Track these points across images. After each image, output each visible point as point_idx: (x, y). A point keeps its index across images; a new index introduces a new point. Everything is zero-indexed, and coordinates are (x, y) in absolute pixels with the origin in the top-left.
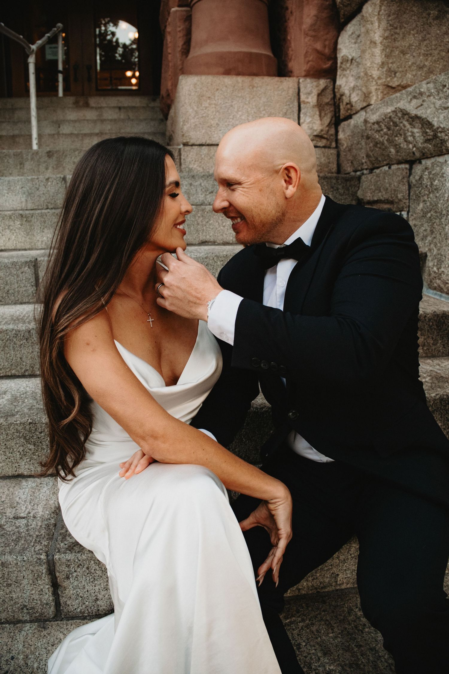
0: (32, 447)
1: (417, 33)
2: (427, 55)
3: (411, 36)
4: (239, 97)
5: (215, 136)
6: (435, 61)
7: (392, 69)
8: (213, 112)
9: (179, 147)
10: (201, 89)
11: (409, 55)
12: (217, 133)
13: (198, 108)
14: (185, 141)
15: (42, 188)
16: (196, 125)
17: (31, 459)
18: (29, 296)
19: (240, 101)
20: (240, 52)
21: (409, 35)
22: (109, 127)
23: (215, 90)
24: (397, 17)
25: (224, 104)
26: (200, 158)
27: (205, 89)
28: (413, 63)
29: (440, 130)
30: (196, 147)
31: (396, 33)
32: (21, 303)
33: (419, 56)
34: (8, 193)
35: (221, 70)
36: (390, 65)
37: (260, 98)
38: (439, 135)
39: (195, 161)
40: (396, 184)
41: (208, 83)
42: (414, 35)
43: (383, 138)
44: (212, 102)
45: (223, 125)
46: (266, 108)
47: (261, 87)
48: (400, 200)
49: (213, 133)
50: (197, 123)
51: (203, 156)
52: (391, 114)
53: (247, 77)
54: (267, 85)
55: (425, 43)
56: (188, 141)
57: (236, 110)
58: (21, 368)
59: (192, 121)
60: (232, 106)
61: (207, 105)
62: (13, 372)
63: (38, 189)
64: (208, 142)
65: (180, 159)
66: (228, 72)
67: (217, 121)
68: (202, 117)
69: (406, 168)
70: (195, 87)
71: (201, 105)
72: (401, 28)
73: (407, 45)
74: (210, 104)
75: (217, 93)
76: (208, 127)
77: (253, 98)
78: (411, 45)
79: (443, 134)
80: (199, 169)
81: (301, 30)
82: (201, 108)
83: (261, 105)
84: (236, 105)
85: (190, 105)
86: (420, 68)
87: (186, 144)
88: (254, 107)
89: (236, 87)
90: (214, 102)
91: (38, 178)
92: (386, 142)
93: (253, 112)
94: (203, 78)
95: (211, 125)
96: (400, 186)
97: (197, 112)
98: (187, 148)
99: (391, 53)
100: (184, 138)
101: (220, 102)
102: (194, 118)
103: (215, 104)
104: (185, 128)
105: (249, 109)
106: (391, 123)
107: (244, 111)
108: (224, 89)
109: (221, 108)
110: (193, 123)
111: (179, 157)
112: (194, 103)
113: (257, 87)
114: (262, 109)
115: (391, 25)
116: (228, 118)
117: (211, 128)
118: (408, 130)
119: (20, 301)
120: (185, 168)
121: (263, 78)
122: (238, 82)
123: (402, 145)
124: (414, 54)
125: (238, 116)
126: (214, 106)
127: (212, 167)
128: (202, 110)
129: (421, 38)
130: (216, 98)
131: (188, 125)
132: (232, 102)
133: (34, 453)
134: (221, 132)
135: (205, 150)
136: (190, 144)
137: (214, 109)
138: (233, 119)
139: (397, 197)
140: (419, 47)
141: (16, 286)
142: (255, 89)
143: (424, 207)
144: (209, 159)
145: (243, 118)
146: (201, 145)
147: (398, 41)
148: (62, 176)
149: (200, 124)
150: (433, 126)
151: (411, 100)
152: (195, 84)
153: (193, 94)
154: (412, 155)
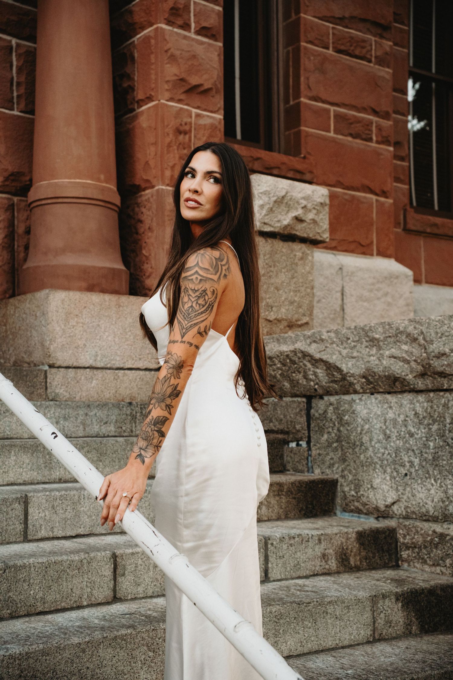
0: (151, 654)
1: (287, 272)
2: (296, 291)
3: (283, 274)
4: (106, 316)
5: (82, 357)
6: (302, 297)
7: (269, 304)
8: (80, 331)
9: (45, 369)
10: (69, 305)
11: (282, 291)
12: (84, 355)
13: (65, 326)
14: (51, 362)
16: (63, 345)
17: (149, 666)
19: (107, 321)
20: (105, 268)
21: (281, 272)
23: (83, 307)
24: (270, 257)
25: (91, 323)
26: (67, 382)
27: (73, 306)
28: (286, 299)
29: (349, 375)
30: (63, 369)
31: (271, 271)
32: (9, 543)
33: (290, 292)
35: (84, 284)
36: (268, 300)
37: (126, 318)
38: (348, 378)
39: (62, 385)
40: (292, 416)
41: (76, 300)
42: (284, 273)
43: (275, 372)
44: (79, 321)
45: (90, 345)
46: (131, 329)
47: (127, 307)
48: (299, 431)
49: (80, 355)
50: (64, 343)
51: (70, 380)
52: (289, 353)
53: (113, 295)
54: (133, 305)
55: (295, 280)
56: (55, 362)
57: (103, 330)
58: (70, 600)
59: (59, 340)
60: (99, 325)
61: (75, 324)
62: (63, 604)
64: (75, 364)
65: (46, 382)
66: (91, 289)
67: (84, 342)
68: (70, 337)
69: (303, 402)
70: (62, 303)
71: (69, 324)
72: (274, 267)
73: (280, 282)
74: (77, 323)
75: (85, 312)
76: (75, 347)
77: (119, 318)
78: (283, 282)
79: (352, 379)
80: (65, 394)
81: (163, 249)
82: (69, 327)
83: (126, 326)
84: (103, 325)
85: (58, 322)
86: (292, 303)
87: (51, 366)
88: (120, 327)
89: (103, 306)
90: (82, 320)
92: (279, 376)
93: (119, 333)
94: (71, 293)
95: (78, 346)
96: (298, 417)
97: (64, 331)
98: (54, 370)
99: (268, 289)
100: (51, 359)
101: (87, 320)
102: (61, 337)
103: (82, 323)
104: (52, 347)
105: (116, 330)
106: (288, 361)
107: (111, 332)
108: (92, 307)
109: (88, 327)
110: (60, 342)
111: (44, 380)
112: (62, 320)
113: (123, 307)
114: (127, 330)
115: (267, 264)
116: (95, 339)
117: (78, 349)
118: (309, 369)
119: (7, 540)
120: (51, 393)
121: (129, 298)
122: (105, 301)
123: (300, 381)
124: (286, 290)
125: (105, 337)
126: (81, 325)
127: (78, 392)
128: (70, 328)
129: (290, 276)
130: (84, 316)
131: (55, 345)
132: (99, 321)
134: (88, 353)
135: (71, 372)
136: (56, 366)
137: (81, 328)
138: (100, 340)
139: (295, 428)
140: (289, 284)
142: (121, 308)
143: (328, 438)
144: (76, 383)
145: (110, 338)
146: (68, 367)
147: (273, 278)
149: (67, 344)
150: (343, 371)
151: (311, 343)
152: (63, 300)
153: (60, 311)
154: (313, 390)
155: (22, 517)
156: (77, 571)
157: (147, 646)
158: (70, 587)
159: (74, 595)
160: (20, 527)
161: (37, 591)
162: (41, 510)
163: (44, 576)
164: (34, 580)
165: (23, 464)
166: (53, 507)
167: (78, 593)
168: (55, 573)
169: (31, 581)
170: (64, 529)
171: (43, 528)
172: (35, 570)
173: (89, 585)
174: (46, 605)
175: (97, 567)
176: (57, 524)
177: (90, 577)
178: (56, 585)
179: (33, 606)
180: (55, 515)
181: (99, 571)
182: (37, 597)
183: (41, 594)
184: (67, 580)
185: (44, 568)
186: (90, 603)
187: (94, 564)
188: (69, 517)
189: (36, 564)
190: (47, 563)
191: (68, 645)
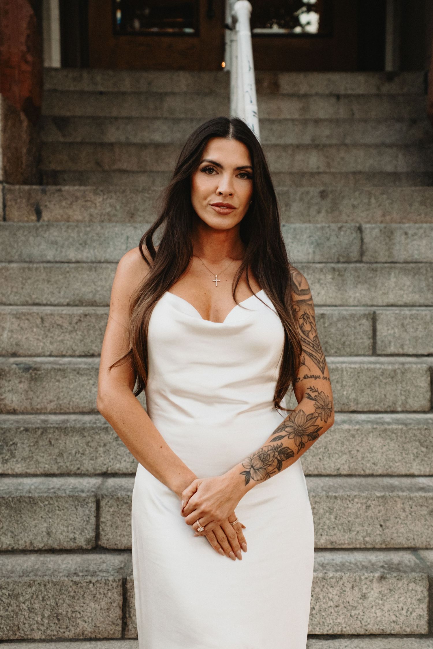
15: (333, 239)
17: (422, 460)
18: (365, 348)
22: (327, 132)
32: (358, 355)
34: (293, 243)
58: (384, 404)
62: (377, 407)
63: (328, 239)
91: (329, 227)
119: (355, 353)
133: (425, 456)
141: (353, 337)
148: (358, 225)
155: (370, 332)
156: (390, 379)
157: (420, 442)
158: (383, 392)
159: (388, 400)
160: (368, 342)
161: (350, 392)
162: (390, 328)
163: (357, 380)
164: (347, 382)
165: (404, 286)
166: (403, 325)
167: (391, 399)
168: (368, 379)
169: (344, 383)
170: (414, 347)
171: (392, 344)
172: (347, 373)
173: (403, 393)
174: (360, 406)
175: (412, 378)
176: (408, 342)
177: (404, 386)
178: (369, 389)
179: (347, 405)
180: (405, 333)
181: (414, 382)
182: (350, 397)
183: (353, 396)
184: (379, 385)
185: (356, 373)
186: (405, 409)
187: (409, 375)
188: (420, 336)
189: (348, 369)
190: (359, 369)
191: (338, 429)
